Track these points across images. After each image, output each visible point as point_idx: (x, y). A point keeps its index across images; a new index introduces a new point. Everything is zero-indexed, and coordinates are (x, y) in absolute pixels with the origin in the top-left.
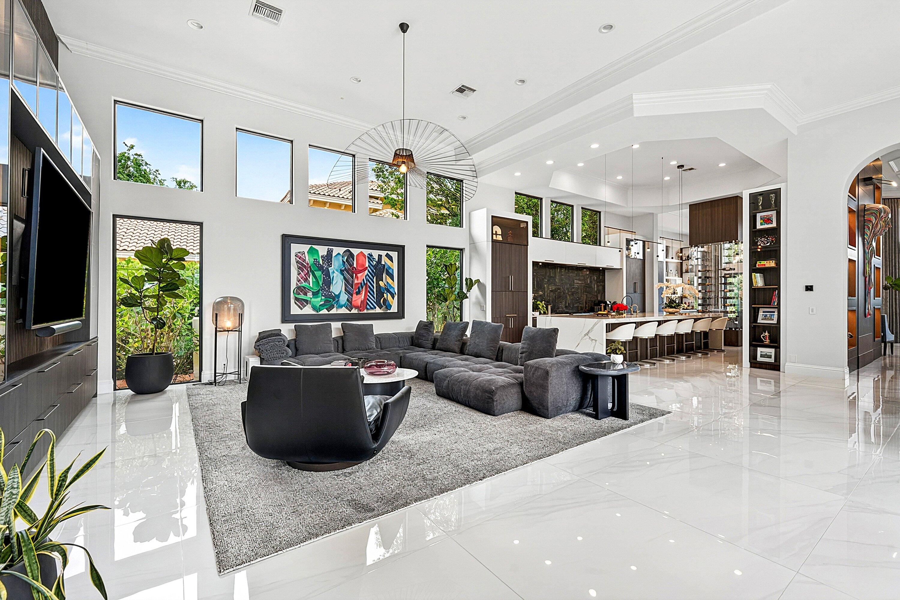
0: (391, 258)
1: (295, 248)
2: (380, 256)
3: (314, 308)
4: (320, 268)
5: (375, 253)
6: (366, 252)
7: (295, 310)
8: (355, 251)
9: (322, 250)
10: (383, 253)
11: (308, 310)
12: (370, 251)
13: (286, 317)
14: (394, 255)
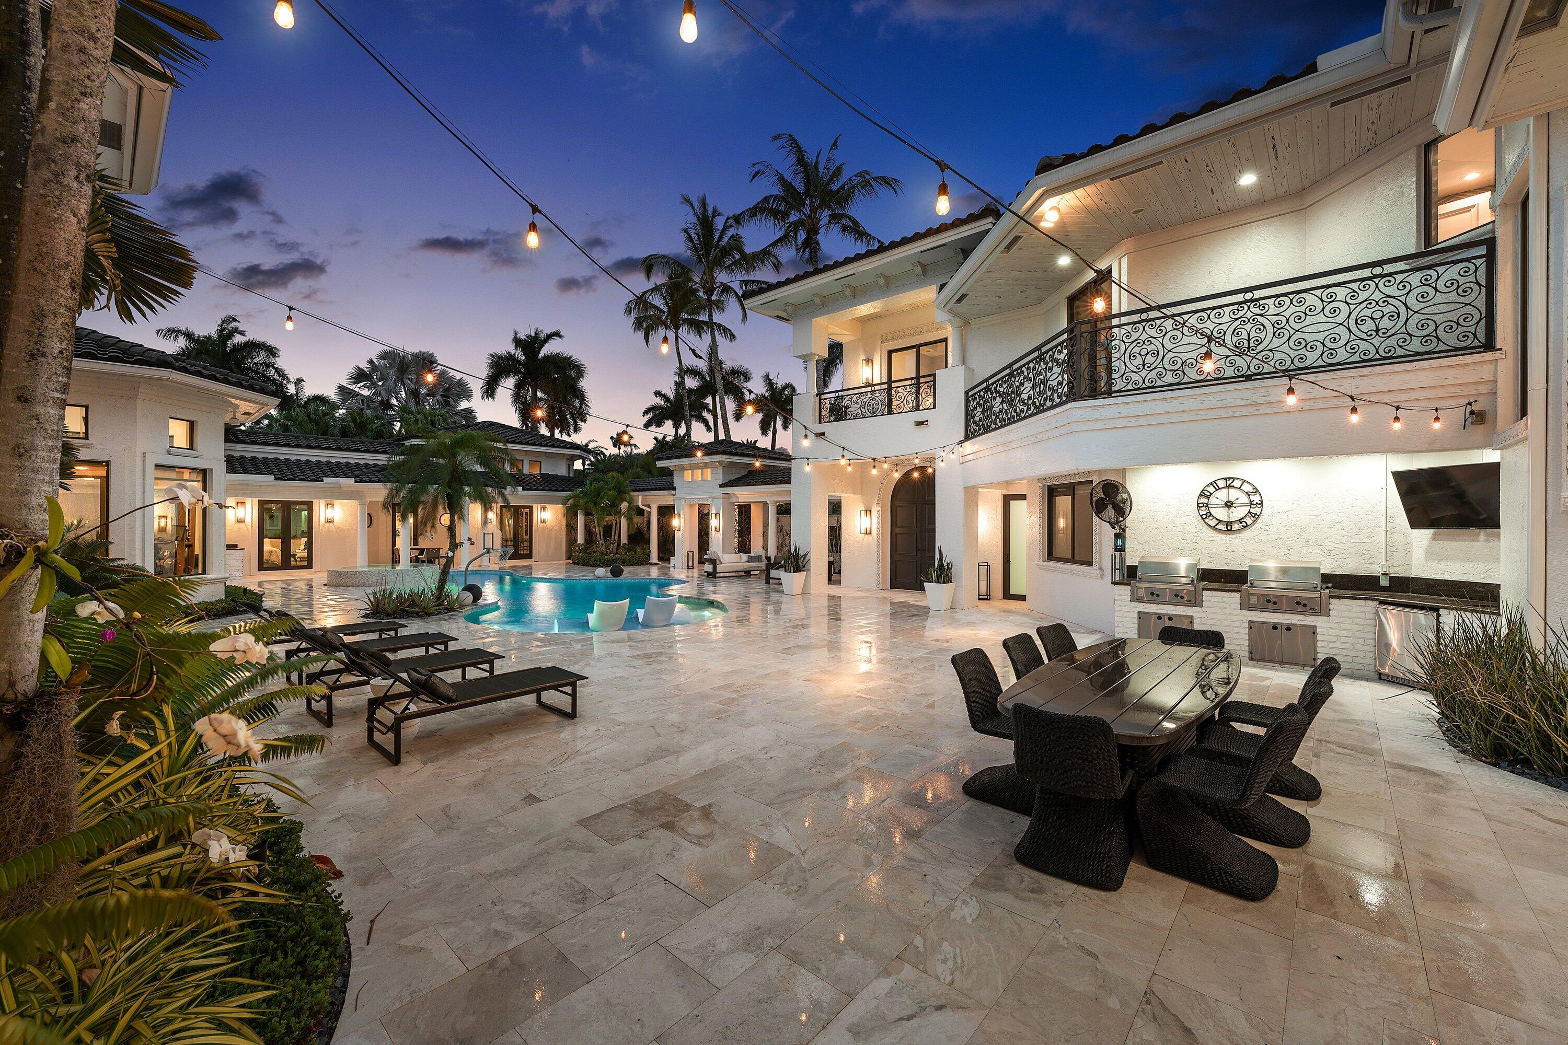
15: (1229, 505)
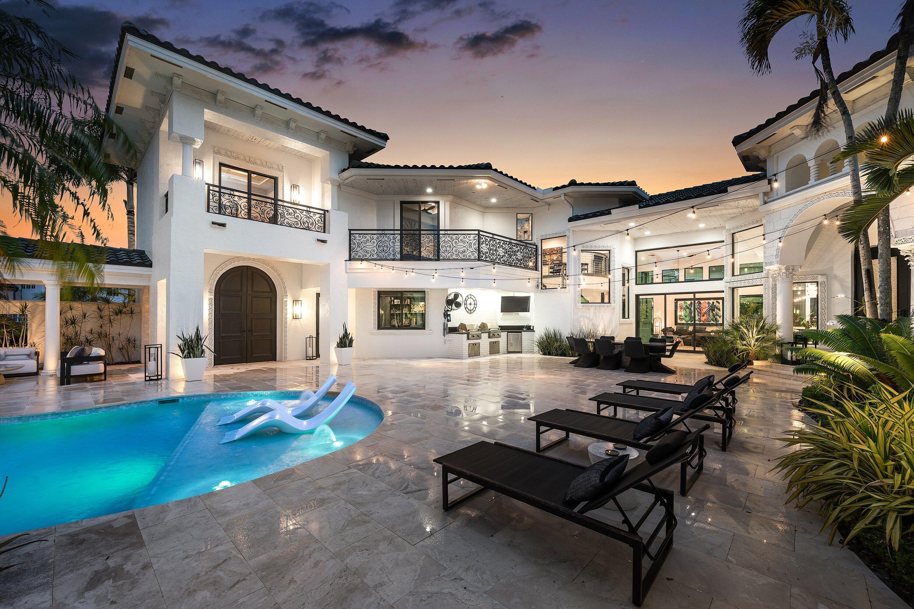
0: (719, 303)
1: (679, 302)
2: (713, 303)
3: (686, 321)
4: (688, 308)
5: (711, 302)
6: (707, 301)
7: (679, 321)
8: (702, 302)
9: (689, 302)
10: (715, 301)
11: (684, 322)
12: (708, 301)
13: (676, 323)
14: (721, 301)
15: (470, 304)
